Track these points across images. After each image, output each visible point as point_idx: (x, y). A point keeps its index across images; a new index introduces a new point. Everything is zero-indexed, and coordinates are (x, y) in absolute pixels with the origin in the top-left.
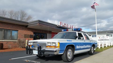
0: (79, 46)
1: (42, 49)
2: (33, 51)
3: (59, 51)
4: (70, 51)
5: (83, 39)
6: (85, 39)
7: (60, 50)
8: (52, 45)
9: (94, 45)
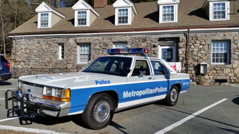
0: (130, 91)
2: (18, 103)
3: (69, 109)
6: (152, 73)
7: (70, 106)
8: (53, 95)
9: (178, 86)
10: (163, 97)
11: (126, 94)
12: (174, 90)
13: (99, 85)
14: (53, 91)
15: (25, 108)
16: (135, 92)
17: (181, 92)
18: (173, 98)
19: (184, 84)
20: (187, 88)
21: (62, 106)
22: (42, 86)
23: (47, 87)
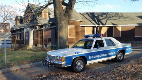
0: (93, 56)
6: (105, 46)
7: (65, 63)
8: (59, 59)
10: (114, 57)
11: (90, 57)
13: (77, 54)
15: (50, 64)
16: (95, 56)
17: (126, 54)
19: (127, 49)
21: (62, 63)
23: (57, 56)
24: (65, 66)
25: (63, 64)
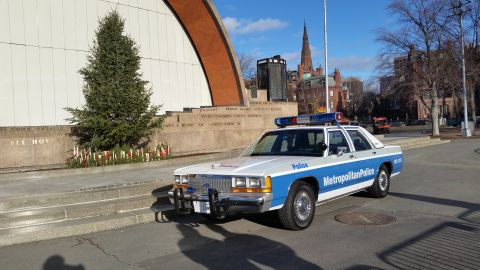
0: (331, 176)
1: (220, 199)
2: (194, 203)
3: (271, 202)
4: (303, 199)
5: (348, 151)
6: (352, 148)
7: (272, 198)
8: (248, 186)
9: (387, 166)
10: (370, 183)
11: (327, 181)
12: (384, 173)
13: (297, 171)
14: (247, 180)
16: (337, 178)
17: (392, 175)
18: (383, 184)
19: (395, 162)
20: (400, 167)
21: (265, 198)
22: (230, 177)
23: (236, 177)
24: (271, 209)
25: (268, 201)
